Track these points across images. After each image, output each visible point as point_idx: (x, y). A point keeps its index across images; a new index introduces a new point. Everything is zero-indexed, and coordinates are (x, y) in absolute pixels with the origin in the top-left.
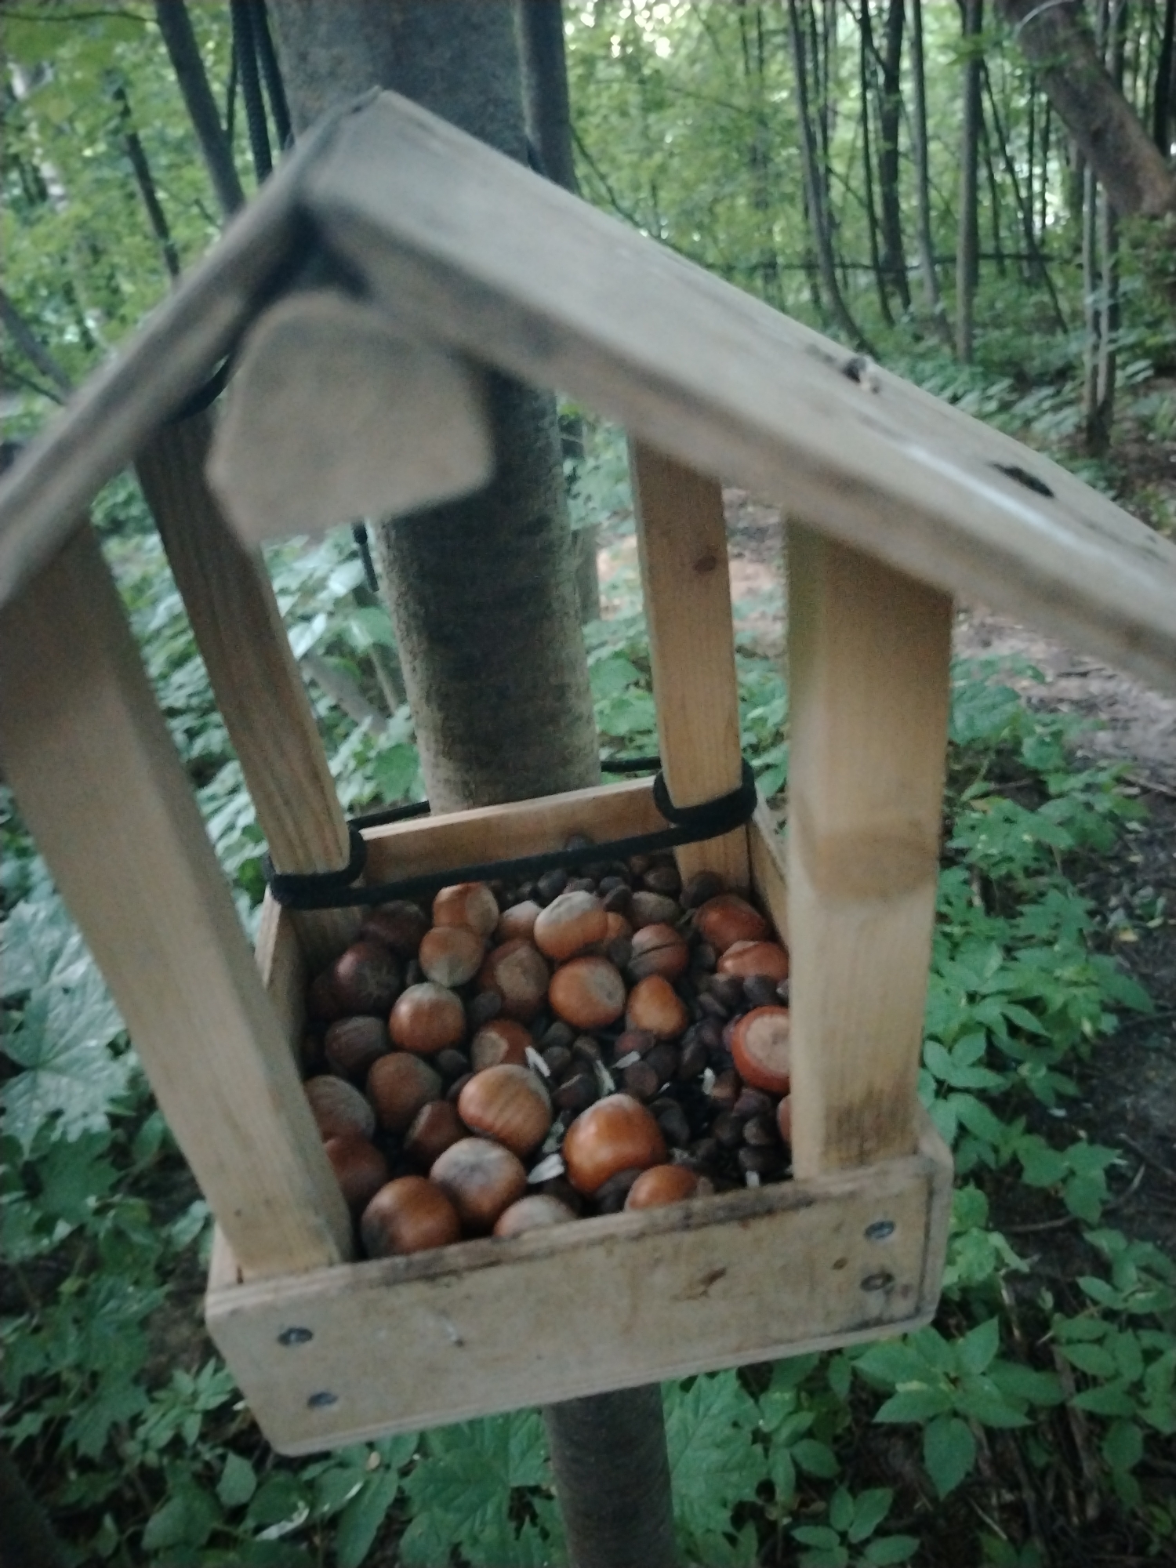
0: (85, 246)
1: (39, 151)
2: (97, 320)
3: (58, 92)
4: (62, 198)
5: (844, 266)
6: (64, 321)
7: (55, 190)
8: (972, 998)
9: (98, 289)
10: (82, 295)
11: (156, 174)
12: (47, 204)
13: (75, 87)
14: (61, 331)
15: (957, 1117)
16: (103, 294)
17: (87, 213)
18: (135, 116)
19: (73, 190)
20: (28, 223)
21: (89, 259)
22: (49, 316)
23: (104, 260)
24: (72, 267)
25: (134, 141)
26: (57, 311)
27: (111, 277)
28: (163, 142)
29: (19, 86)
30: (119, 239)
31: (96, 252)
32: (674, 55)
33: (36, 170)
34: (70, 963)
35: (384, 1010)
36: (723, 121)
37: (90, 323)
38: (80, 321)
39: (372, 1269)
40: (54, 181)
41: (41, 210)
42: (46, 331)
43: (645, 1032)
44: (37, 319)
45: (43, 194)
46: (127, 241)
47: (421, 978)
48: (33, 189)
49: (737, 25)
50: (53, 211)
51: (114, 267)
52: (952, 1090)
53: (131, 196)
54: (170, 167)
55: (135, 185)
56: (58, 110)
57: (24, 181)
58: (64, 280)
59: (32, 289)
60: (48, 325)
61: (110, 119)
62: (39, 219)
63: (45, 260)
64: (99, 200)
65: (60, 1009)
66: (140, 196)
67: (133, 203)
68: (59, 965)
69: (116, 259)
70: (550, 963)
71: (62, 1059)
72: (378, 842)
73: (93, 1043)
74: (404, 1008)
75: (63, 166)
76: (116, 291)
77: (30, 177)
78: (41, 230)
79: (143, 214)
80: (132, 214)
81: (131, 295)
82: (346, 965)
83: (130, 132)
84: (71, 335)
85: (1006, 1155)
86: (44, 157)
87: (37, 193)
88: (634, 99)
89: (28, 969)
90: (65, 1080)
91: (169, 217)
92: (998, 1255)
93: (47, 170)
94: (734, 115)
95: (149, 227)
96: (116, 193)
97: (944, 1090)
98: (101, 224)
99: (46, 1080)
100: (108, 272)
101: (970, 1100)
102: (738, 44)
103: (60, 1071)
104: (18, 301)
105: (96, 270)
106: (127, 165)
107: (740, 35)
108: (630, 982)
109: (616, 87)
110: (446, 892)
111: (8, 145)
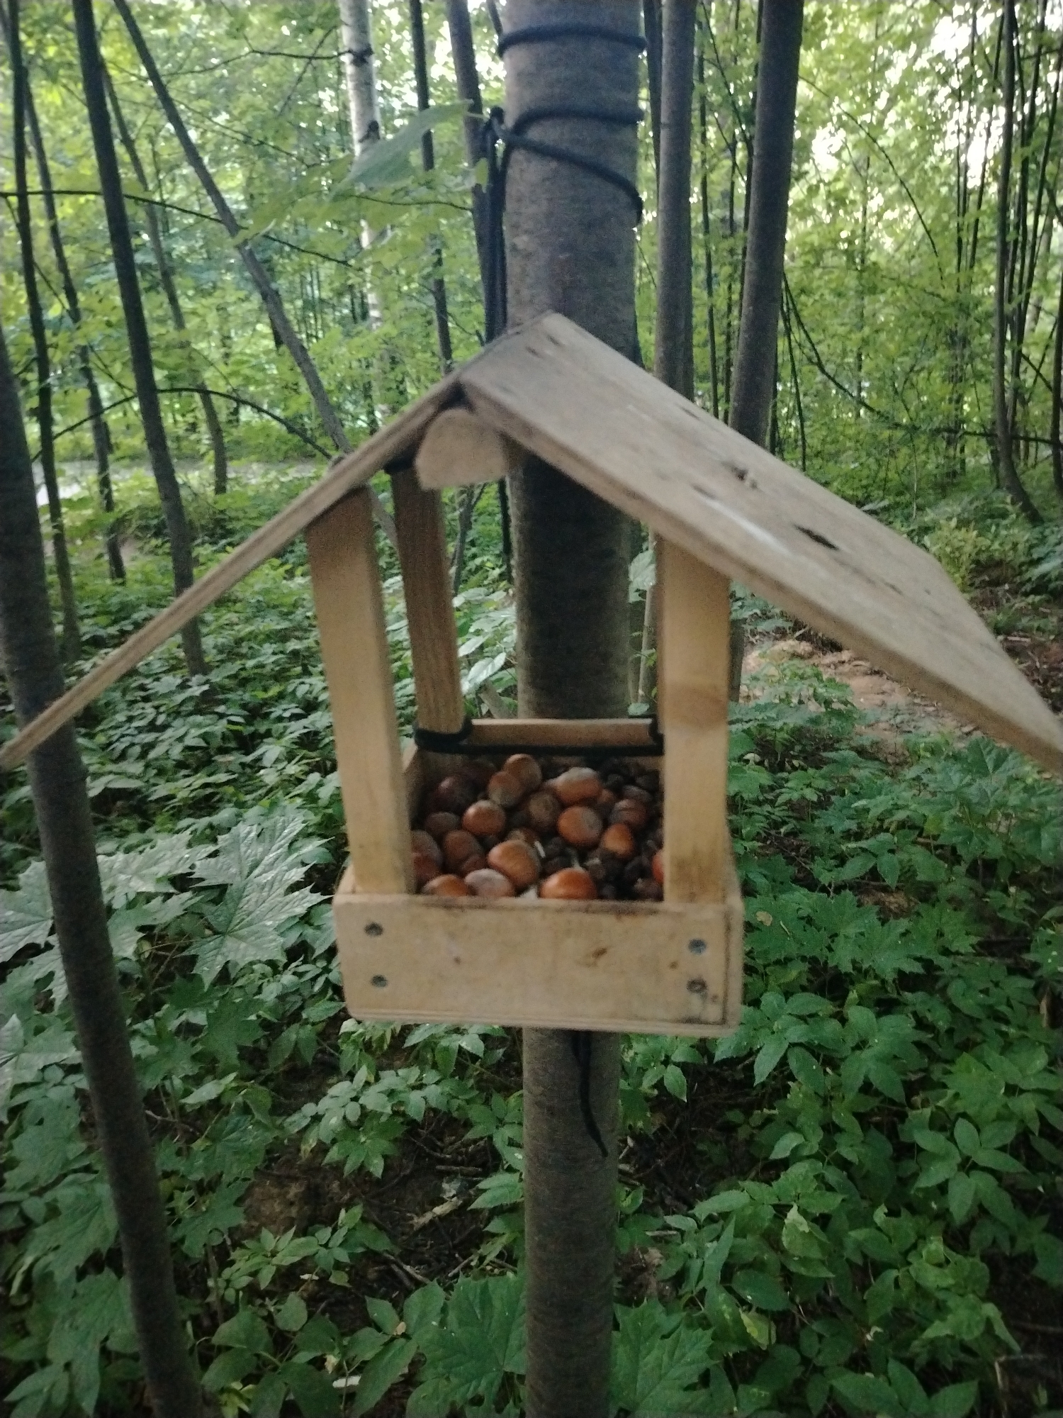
0: (386, 357)
1: (369, 285)
2: (383, 412)
3: (393, 248)
4: (377, 319)
5: (1027, 440)
6: (359, 410)
7: (374, 313)
8: (1012, 1090)
9: (389, 389)
10: (376, 393)
11: (450, 309)
12: (367, 323)
13: (405, 244)
14: (355, 418)
15: (976, 1194)
16: (393, 395)
17: (394, 332)
18: (445, 266)
19: (387, 313)
20: (348, 335)
21: (388, 367)
22: (349, 407)
23: (399, 369)
24: (373, 371)
25: (440, 283)
26: (355, 403)
27: (402, 382)
28: (463, 285)
29: (365, 240)
30: (414, 352)
31: (394, 361)
32: (897, 250)
33: (363, 297)
34: (265, 872)
35: (460, 811)
36: (929, 307)
37: (378, 415)
38: (371, 413)
39: (421, 898)
40: (375, 307)
41: (361, 327)
42: (343, 416)
43: (606, 850)
44: (339, 407)
45: (365, 315)
46: (419, 355)
47: (486, 798)
48: (358, 310)
49: (955, 231)
50: (369, 328)
51: (405, 374)
52: (975, 1166)
53: (430, 323)
54: (463, 304)
55: (434, 316)
56: (388, 260)
57: (353, 303)
58: (366, 380)
59: (341, 385)
60: (347, 413)
61: (426, 266)
62: (358, 333)
63: (355, 364)
64: (405, 324)
65: (252, 897)
66: (436, 324)
67: (430, 328)
68: (256, 872)
69: (408, 368)
70: (562, 804)
71: (244, 932)
72: (480, 727)
73: (269, 923)
74: (471, 811)
75: (384, 298)
76: (402, 393)
77: (357, 302)
78: (357, 341)
79: (435, 338)
80: (428, 335)
81: (414, 397)
82: (446, 784)
83: (437, 277)
84: (362, 423)
85: (1022, 1246)
86: (371, 290)
87: (361, 313)
88: (851, 281)
89: (233, 870)
90: (243, 945)
91: (454, 341)
92: (989, 1323)
93: (371, 299)
94: (941, 303)
95: (437, 348)
96: (420, 320)
97: (968, 1166)
98: (403, 342)
99: (230, 942)
100: (399, 378)
101: (991, 1179)
102: (954, 246)
103: (241, 938)
104: (330, 392)
105: (391, 376)
106: (431, 301)
107: (956, 239)
108: (606, 824)
109: (837, 272)
110: (515, 757)
111: (349, 278)
